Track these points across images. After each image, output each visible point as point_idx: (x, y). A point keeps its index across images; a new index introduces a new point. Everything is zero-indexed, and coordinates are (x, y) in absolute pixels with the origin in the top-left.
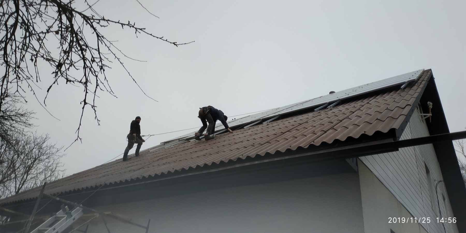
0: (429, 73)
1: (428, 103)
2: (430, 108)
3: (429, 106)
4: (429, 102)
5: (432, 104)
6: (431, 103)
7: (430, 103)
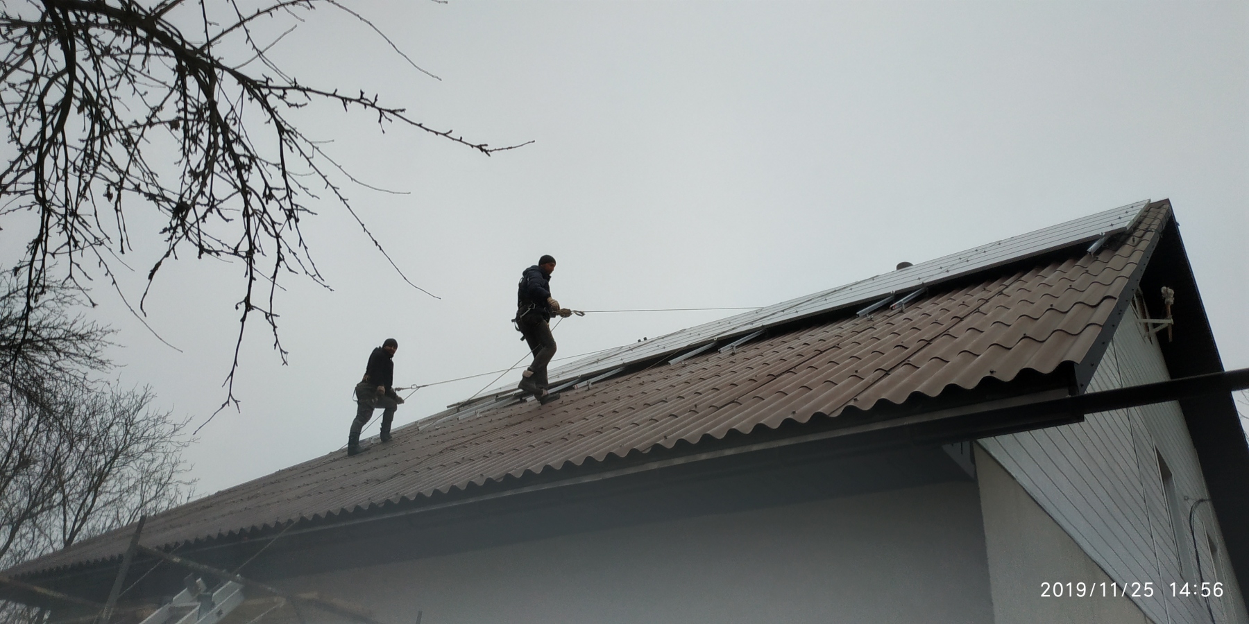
0: (1164, 211)
1: (1162, 291)
2: (1168, 303)
3: (1165, 299)
4: (1165, 288)
5: (1173, 292)
6: (1171, 291)
7: (1167, 290)
